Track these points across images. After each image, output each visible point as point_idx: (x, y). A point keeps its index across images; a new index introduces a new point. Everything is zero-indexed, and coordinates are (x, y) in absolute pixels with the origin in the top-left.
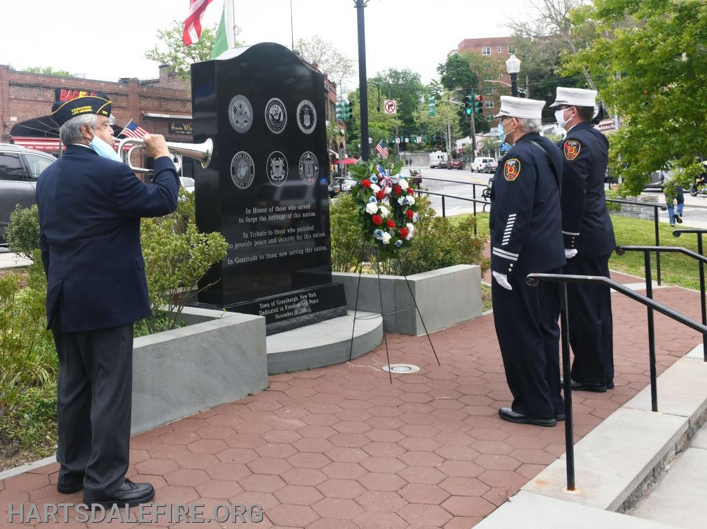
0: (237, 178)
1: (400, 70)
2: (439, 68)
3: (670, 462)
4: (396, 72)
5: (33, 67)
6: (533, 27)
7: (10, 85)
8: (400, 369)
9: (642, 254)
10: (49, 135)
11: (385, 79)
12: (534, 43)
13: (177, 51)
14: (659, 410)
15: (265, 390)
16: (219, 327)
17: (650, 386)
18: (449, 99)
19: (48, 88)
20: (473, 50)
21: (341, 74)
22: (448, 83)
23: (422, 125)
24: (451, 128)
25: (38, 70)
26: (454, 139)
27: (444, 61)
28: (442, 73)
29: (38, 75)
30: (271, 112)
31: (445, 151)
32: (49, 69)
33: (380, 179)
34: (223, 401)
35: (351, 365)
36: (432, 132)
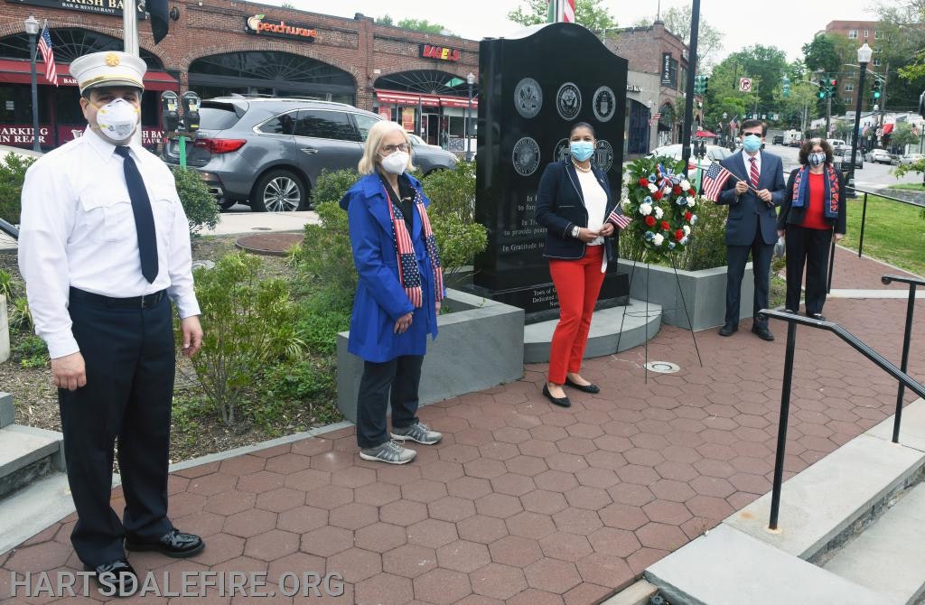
0: (520, 165)
1: (766, 47)
2: (804, 48)
3: (896, 497)
4: (762, 49)
5: (410, 19)
6: (901, 12)
7: (375, 37)
8: (661, 367)
9: (908, 285)
10: (411, 90)
11: (750, 55)
12: (901, 30)
13: (540, 14)
14: (899, 441)
15: (518, 380)
16: (472, 318)
17: (894, 416)
18: (810, 80)
19: (412, 43)
20: (840, 32)
21: (708, 46)
22: (812, 63)
23: (782, 104)
24: (809, 108)
25: (415, 22)
26: (810, 119)
27: (810, 41)
28: (806, 53)
29: (412, 31)
30: (563, 97)
31: (800, 130)
32: (425, 22)
33: (660, 179)
34: (471, 390)
35: (615, 358)
36: (790, 111)
